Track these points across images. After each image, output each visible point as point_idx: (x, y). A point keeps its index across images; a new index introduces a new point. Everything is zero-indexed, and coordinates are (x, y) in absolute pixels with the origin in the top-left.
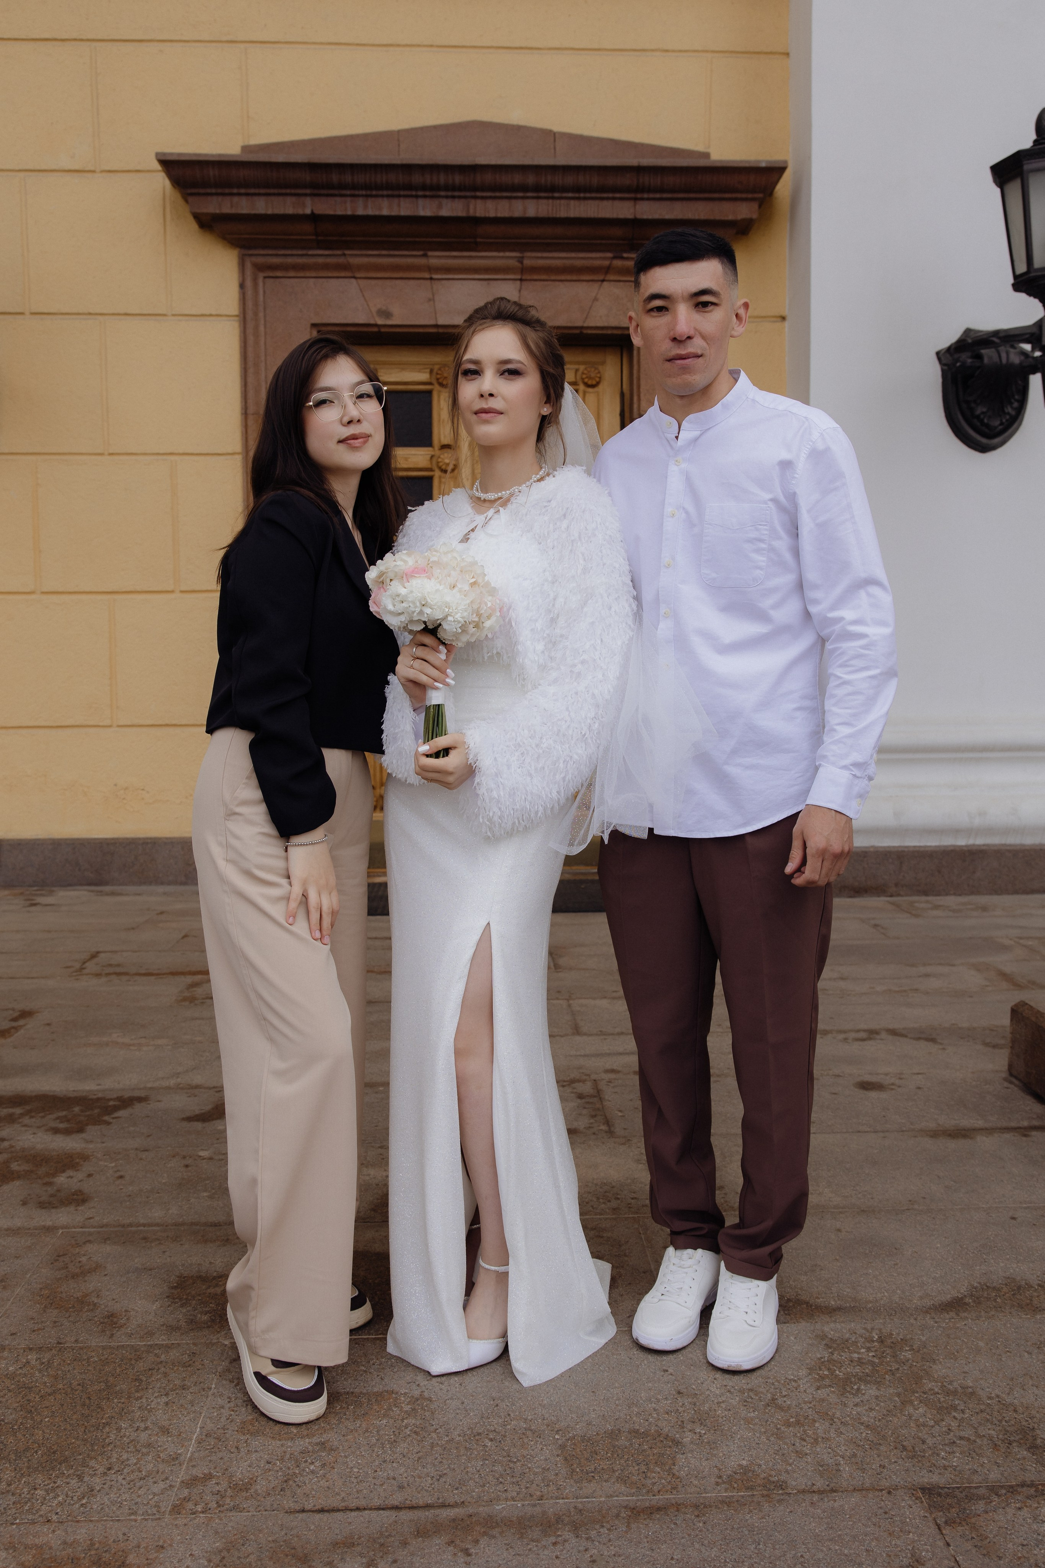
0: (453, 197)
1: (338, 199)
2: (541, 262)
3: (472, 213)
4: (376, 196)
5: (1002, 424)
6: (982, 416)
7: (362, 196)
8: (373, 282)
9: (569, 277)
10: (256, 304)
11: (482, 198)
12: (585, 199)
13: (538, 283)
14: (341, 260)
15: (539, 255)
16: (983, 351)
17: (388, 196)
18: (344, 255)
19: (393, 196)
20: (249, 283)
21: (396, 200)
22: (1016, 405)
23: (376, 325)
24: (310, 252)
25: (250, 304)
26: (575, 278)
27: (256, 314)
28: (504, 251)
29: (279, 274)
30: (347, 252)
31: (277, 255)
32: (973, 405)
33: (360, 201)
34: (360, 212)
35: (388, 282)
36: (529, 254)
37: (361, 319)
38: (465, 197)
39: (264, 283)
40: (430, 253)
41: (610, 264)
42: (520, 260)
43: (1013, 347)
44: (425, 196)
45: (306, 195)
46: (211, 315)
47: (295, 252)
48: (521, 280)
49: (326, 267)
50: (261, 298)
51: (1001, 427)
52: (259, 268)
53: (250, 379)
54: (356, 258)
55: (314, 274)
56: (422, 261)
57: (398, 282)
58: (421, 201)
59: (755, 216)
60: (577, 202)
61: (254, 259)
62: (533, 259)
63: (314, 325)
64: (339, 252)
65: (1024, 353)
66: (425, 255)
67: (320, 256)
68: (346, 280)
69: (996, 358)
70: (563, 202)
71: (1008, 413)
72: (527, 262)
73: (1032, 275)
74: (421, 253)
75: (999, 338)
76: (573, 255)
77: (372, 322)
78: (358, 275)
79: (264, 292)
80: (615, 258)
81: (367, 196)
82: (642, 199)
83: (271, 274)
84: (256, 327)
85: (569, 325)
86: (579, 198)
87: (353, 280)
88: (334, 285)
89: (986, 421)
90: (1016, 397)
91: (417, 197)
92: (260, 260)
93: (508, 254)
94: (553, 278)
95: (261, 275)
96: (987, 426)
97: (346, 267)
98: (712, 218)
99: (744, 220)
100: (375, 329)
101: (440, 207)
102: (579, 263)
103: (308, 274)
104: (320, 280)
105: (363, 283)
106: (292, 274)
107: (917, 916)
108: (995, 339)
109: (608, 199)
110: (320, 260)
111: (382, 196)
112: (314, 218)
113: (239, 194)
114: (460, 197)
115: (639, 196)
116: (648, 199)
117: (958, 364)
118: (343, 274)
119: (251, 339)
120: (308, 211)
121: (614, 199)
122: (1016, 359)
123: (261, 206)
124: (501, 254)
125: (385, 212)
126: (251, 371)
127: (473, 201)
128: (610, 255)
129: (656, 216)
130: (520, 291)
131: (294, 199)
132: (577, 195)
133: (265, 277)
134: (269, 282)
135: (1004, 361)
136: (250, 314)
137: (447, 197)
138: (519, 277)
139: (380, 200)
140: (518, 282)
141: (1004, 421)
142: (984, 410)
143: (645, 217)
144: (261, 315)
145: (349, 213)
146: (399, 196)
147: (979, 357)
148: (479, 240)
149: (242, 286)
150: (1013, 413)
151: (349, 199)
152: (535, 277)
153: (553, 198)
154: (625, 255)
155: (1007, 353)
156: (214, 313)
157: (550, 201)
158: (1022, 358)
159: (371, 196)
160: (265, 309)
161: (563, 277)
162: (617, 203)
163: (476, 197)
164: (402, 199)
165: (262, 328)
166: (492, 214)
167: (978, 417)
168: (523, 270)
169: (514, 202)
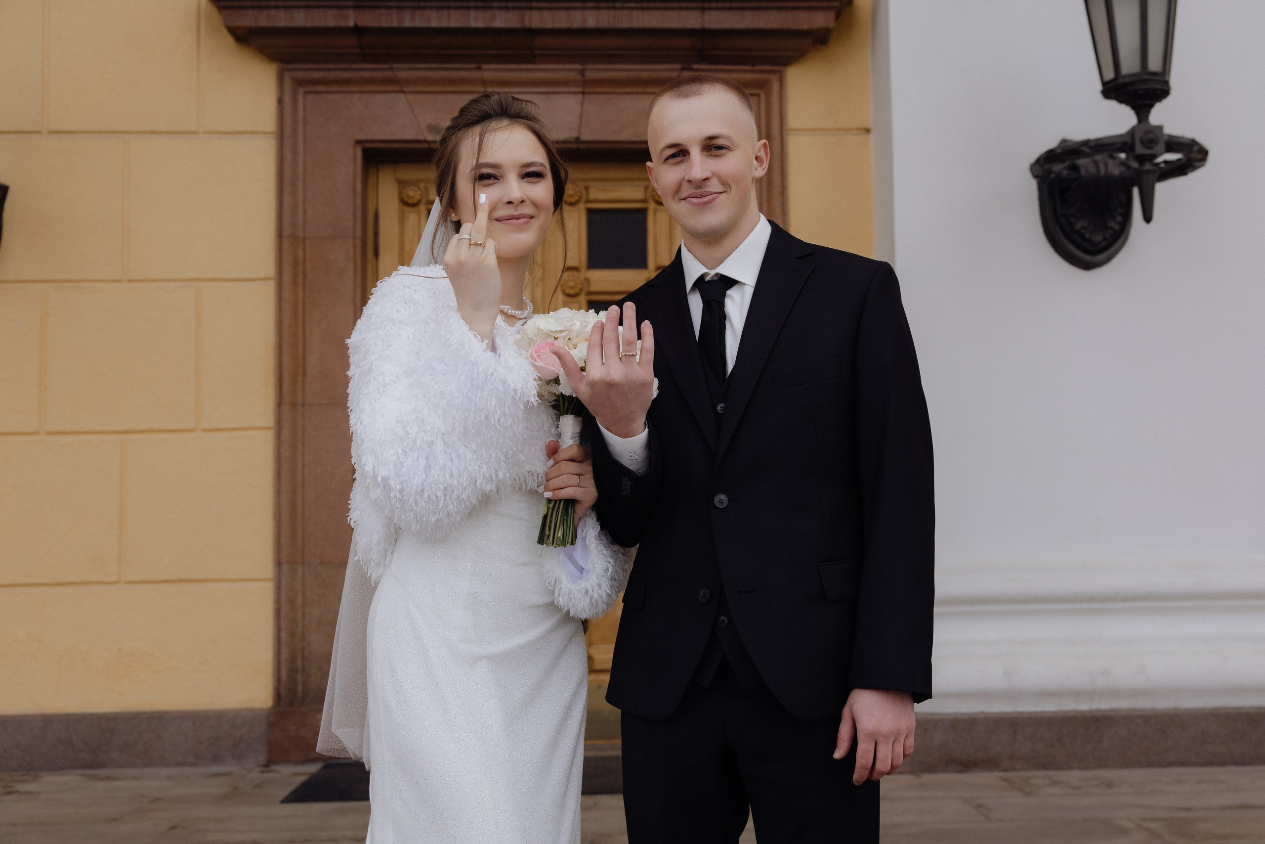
0: (507, 8)
1: (384, 11)
2: (604, 75)
3: (527, 24)
4: (425, 8)
5: (1105, 239)
6: (1083, 231)
7: (410, 8)
8: (423, 97)
9: (635, 90)
10: (295, 121)
11: (539, 9)
12: (649, 9)
13: (602, 96)
14: (389, 74)
15: (601, 66)
16: (1081, 162)
17: (437, 8)
18: (392, 69)
19: (442, 8)
20: (287, 99)
21: (445, 13)
22: (1119, 219)
23: (426, 142)
24: (355, 66)
25: (288, 120)
26: (641, 90)
27: (295, 130)
28: (564, 63)
29: (320, 88)
30: (395, 66)
31: (319, 70)
32: (1073, 219)
33: (407, 14)
34: (407, 23)
35: (439, 97)
36: (590, 66)
37: (409, 134)
38: (520, 8)
39: (305, 98)
40: (484, 66)
41: (679, 76)
42: (582, 72)
43: (1112, 157)
44: (477, 8)
45: (348, 7)
46: (246, 133)
47: (339, 66)
48: (583, 93)
49: (371, 81)
50: (301, 113)
51: (1104, 243)
52: (299, 83)
53: (287, 199)
54: (404, 72)
55: (358, 88)
56: (476, 74)
57: (451, 96)
58: (472, 13)
59: (831, 25)
60: (640, 13)
61: (294, 74)
62: (595, 71)
63: (358, 142)
64: (386, 66)
65: (1123, 164)
66: (479, 68)
67: (367, 70)
68: (394, 95)
69: (1092, 169)
70: (625, 12)
71: (1112, 228)
72: (589, 75)
73: (1121, 81)
74: (474, 66)
75: (1090, 147)
76: (639, 67)
77: (421, 138)
78: (406, 89)
79: (305, 108)
80: (683, 69)
81: (414, 8)
82: (710, 9)
83: (312, 89)
84: (295, 145)
85: (635, 139)
86: (642, 9)
87: (402, 96)
88: (380, 100)
89: (1087, 236)
90: (1120, 210)
91: (468, 8)
92: (300, 75)
93: (568, 66)
94: (618, 90)
95: (301, 90)
96: (1089, 241)
97: (393, 81)
98: (785, 26)
99: (820, 30)
100: (425, 146)
101: (493, 18)
102: (645, 75)
103: (353, 88)
104: (366, 96)
105: (411, 97)
106: (335, 88)
107: (1029, 794)
108: (1086, 149)
109: (673, 8)
110: (366, 74)
111: (431, 8)
112: (358, 31)
113: (277, 7)
114: (515, 8)
115: (706, 5)
116: (717, 9)
117: (1052, 176)
118: (390, 88)
119: (288, 157)
120: (351, 24)
121: (680, 9)
122: (1115, 171)
123: (300, 19)
124: (561, 66)
125: (434, 24)
126: (287, 190)
127: (528, 13)
128: (678, 66)
129: (726, 26)
130: (582, 104)
131: (335, 11)
132: (640, 5)
133: (306, 93)
134: (310, 97)
135: (1103, 171)
136: (288, 131)
137: (500, 8)
138: (580, 89)
139: (428, 12)
140: (580, 96)
141: (1107, 235)
142: (1085, 224)
143: (713, 26)
144: (300, 131)
145: (395, 24)
146: (449, 8)
147: (1075, 168)
148: (536, 52)
149: (280, 101)
150: (1117, 227)
151: (394, 11)
152: (599, 89)
153: (614, 8)
154: (695, 66)
155: (1106, 164)
156: (249, 129)
157: (612, 12)
158: (1123, 169)
159: (419, 8)
160: (305, 125)
161: (627, 90)
162: (683, 13)
163: (531, 8)
164: (452, 12)
165: (301, 146)
166: (549, 25)
167: (1078, 232)
168: (585, 83)
169: (572, 12)
